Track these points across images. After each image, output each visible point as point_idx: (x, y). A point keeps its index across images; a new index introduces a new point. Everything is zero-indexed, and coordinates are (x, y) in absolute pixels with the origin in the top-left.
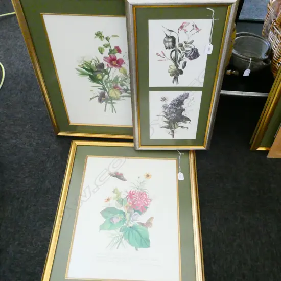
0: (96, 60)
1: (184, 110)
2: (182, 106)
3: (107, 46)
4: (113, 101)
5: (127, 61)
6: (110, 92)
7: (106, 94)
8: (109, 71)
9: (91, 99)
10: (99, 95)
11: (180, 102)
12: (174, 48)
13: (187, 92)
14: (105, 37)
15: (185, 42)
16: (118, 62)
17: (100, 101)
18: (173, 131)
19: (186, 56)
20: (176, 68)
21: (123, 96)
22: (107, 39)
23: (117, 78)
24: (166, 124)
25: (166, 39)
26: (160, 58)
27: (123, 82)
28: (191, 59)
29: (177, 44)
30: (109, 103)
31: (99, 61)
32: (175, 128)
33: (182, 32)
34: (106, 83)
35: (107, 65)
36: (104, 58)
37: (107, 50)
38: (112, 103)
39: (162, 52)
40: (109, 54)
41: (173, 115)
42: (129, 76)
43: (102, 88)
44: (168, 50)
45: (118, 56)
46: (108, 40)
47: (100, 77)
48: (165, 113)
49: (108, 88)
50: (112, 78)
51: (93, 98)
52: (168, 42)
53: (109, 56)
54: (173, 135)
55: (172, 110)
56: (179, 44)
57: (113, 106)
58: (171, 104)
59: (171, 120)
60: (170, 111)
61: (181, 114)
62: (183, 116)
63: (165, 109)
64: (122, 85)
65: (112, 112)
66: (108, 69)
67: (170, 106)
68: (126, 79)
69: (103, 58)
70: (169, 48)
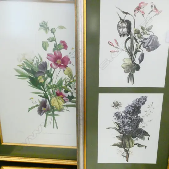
0: (39, 58)
1: (141, 120)
2: (139, 115)
3: (52, 40)
4: (56, 112)
5: (73, 60)
6: (52, 101)
7: (48, 103)
8: (52, 73)
9: (30, 109)
10: (39, 104)
11: (136, 109)
12: (129, 36)
13: (144, 95)
14: (50, 29)
15: (142, 28)
16: (63, 61)
17: (40, 112)
18: (127, 151)
19: (144, 47)
20: (131, 62)
21: (67, 106)
22: (53, 31)
23: (61, 81)
24: (118, 141)
25: (120, 24)
26: (113, 49)
27: (68, 87)
28: (149, 50)
29: (133, 31)
30: (50, 115)
31: (41, 60)
32: (130, 147)
33: (139, 14)
34: (49, 88)
35: (51, 65)
36: (48, 55)
37: (51, 46)
38: (53, 115)
39: (115, 40)
40: (54, 50)
41: (127, 127)
42: (75, 79)
43: (43, 95)
44: (122, 37)
45: (64, 53)
46: (53, 33)
47: (42, 81)
48: (118, 124)
49: (50, 95)
50: (55, 81)
51: (32, 108)
52: (123, 27)
53: (53, 53)
54: (127, 158)
55: (126, 121)
56: (136, 30)
57: (54, 119)
58: (125, 112)
59: (124, 135)
60: (123, 122)
61: (137, 126)
62: (140, 129)
63: (118, 119)
64: (67, 91)
65: (54, 128)
66: (51, 69)
67: (123, 114)
68: (71, 83)
69: (46, 56)
70: (124, 35)
